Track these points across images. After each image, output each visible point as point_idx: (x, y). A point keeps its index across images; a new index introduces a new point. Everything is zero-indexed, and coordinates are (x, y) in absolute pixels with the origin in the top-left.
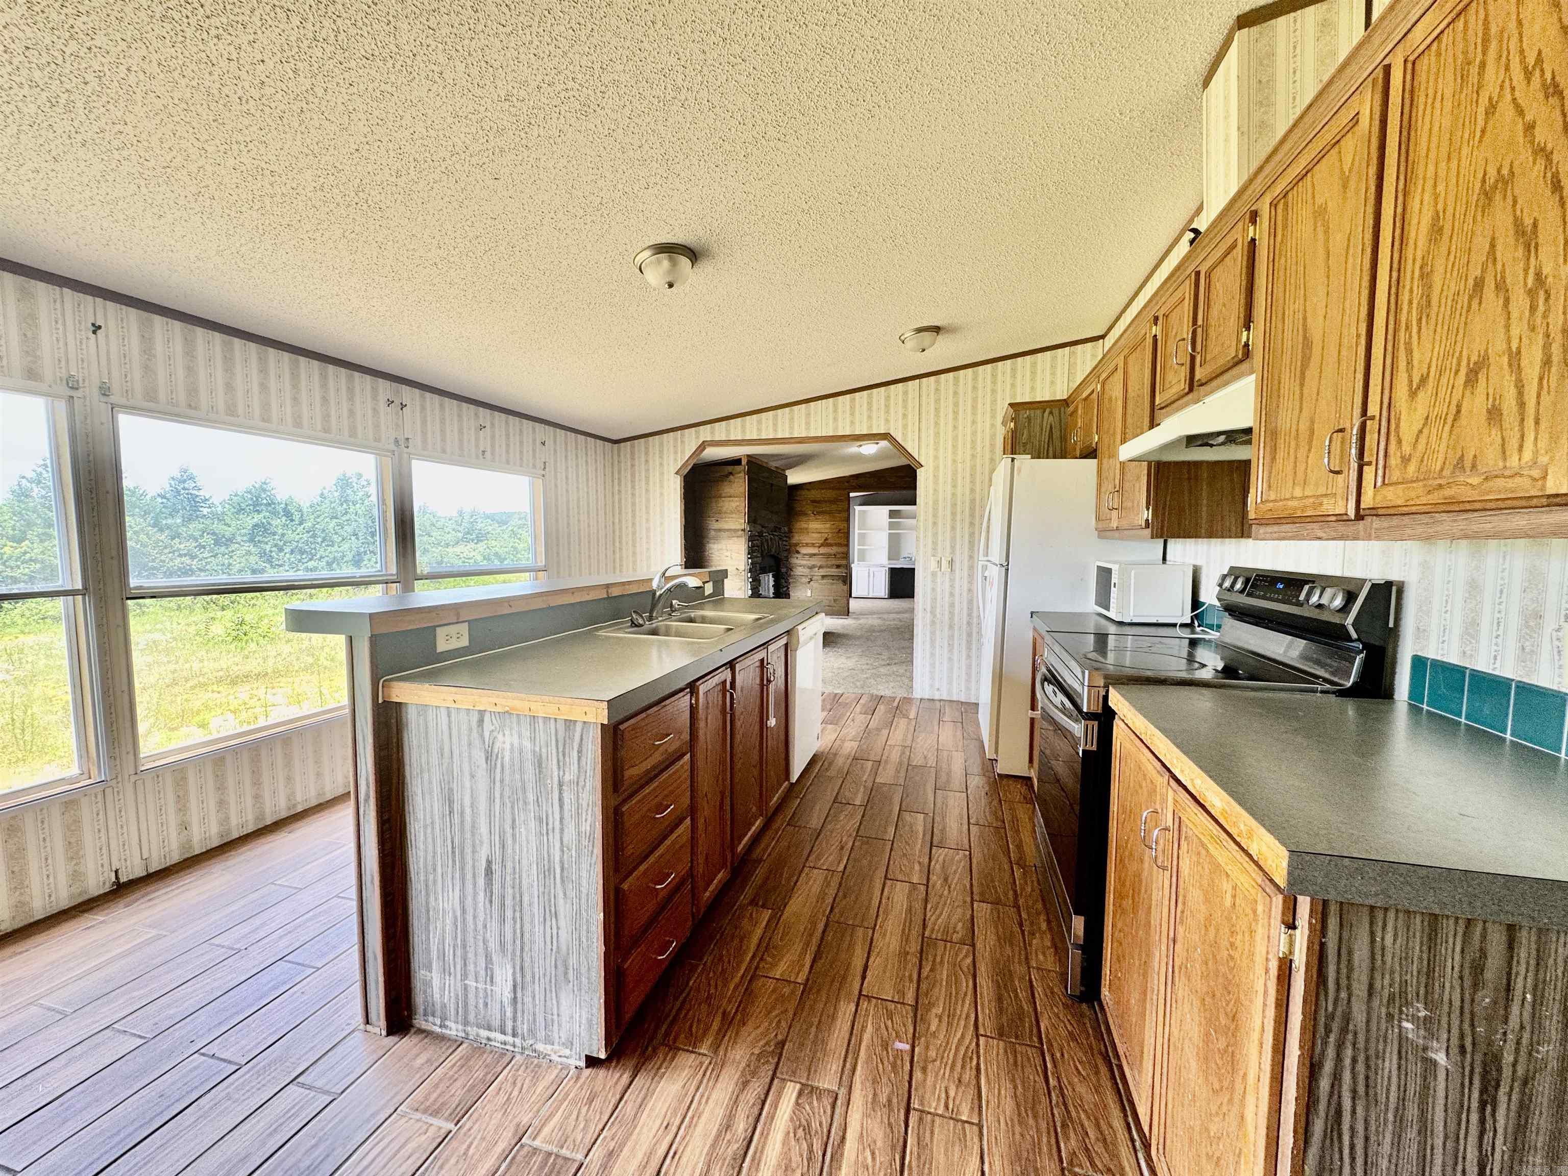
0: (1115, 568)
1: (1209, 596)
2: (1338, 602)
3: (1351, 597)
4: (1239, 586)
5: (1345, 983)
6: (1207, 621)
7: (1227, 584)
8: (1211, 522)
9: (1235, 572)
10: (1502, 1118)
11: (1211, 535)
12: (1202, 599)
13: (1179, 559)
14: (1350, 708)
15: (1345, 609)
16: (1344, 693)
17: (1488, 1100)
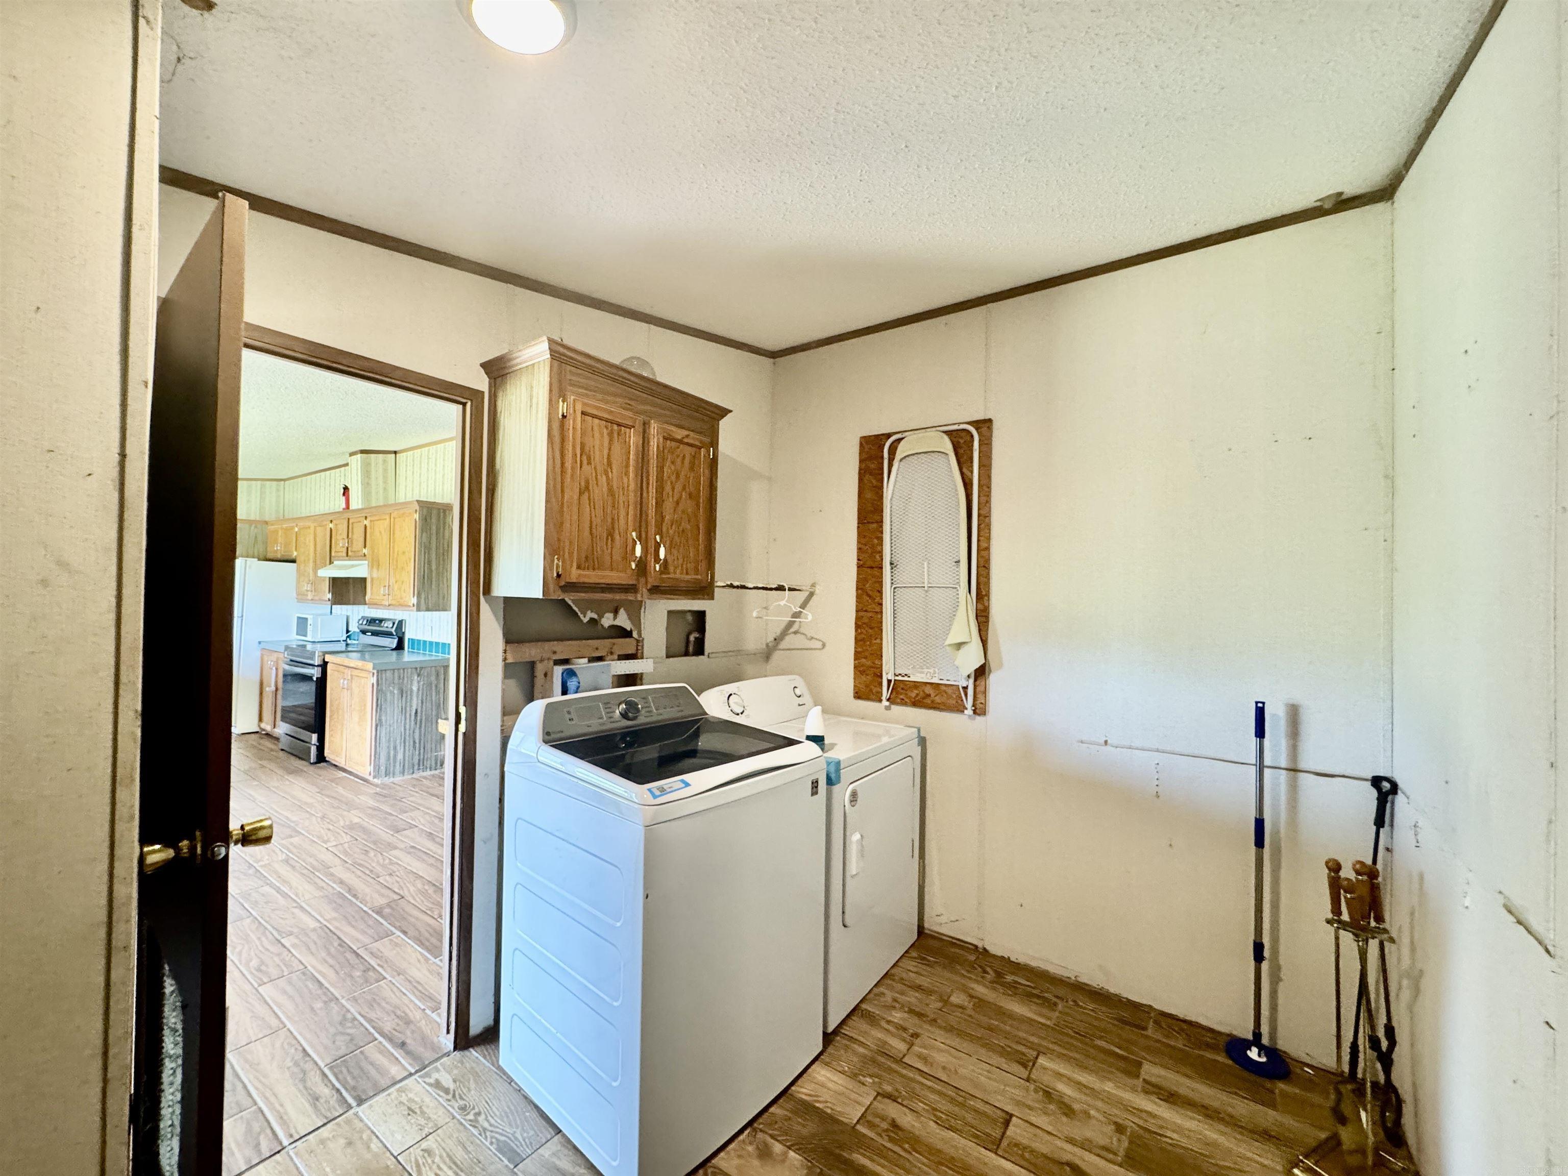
0: (310, 617)
1: (354, 628)
2: (391, 625)
3: (394, 624)
4: (365, 622)
5: (382, 684)
6: (352, 637)
7: (360, 622)
8: (354, 599)
9: (363, 618)
10: (404, 698)
11: (354, 604)
12: (350, 629)
13: (339, 613)
14: (394, 653)
15: (392, 627)
16: (393, 650)
17: (402, 696)
